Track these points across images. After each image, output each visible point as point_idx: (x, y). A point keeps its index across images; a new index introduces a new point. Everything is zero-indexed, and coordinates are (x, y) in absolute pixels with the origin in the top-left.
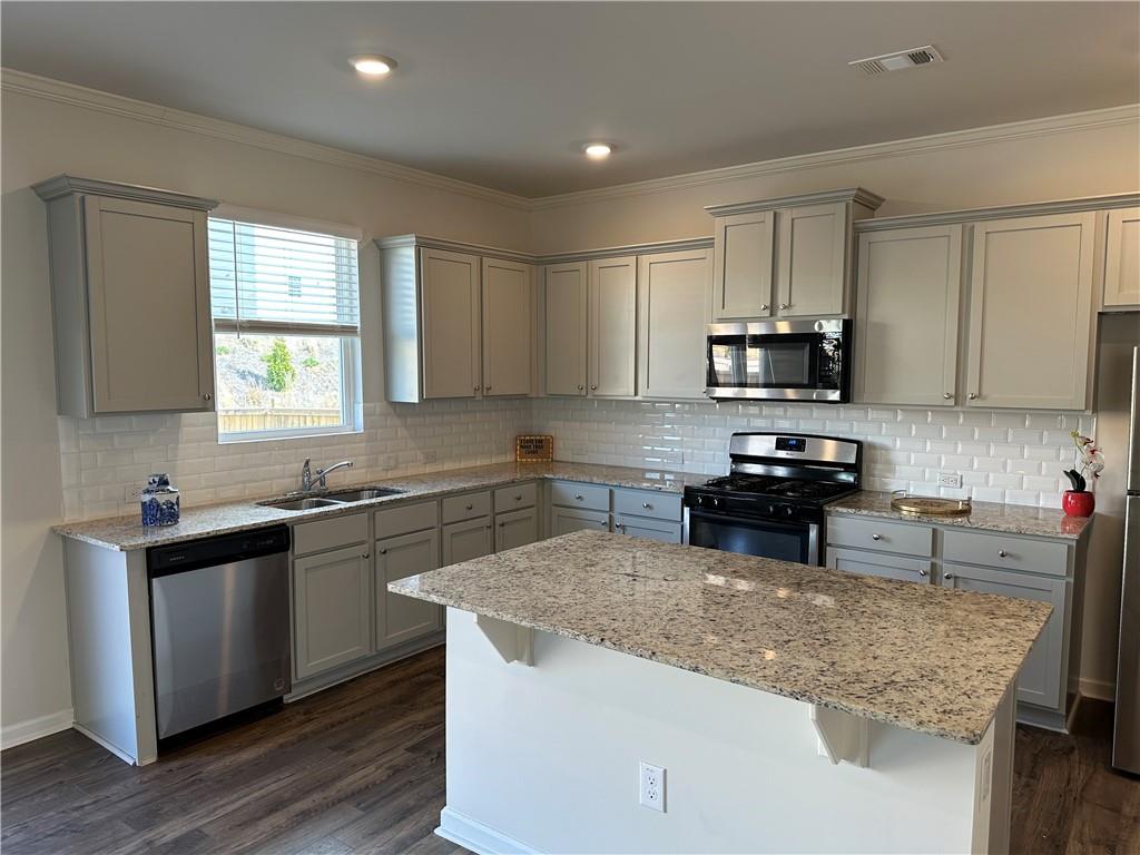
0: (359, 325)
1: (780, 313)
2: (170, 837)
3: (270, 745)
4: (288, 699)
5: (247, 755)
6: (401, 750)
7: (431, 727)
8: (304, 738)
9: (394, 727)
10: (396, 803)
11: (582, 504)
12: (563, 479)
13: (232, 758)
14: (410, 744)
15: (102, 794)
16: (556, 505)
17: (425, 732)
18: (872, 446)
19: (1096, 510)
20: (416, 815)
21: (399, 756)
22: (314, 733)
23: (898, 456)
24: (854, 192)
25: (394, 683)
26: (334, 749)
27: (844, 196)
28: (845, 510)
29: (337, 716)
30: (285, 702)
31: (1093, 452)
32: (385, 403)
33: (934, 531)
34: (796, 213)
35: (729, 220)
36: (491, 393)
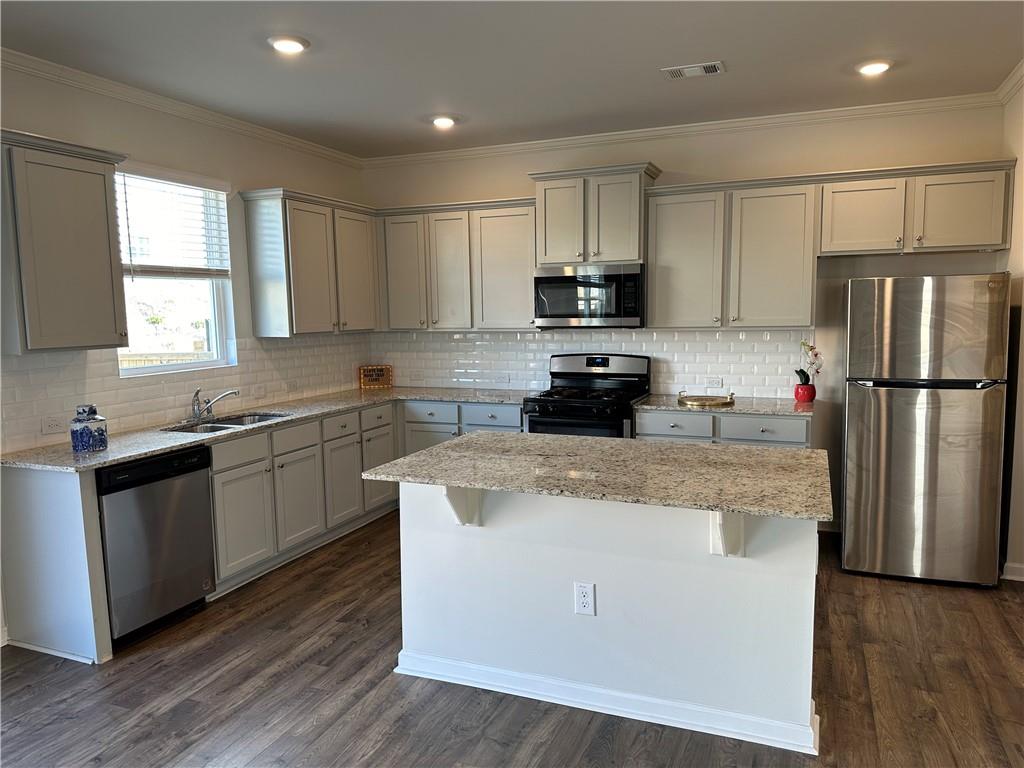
0: (230, 269)
1: (592, 259)
2: (165, 708)
3: (215, 633)
4: (210, 598)
5: (197, 643)
6: (333, 622)
7: (349, 604)
8: (241, 624)
9: (317, 607)
10: (350, 658)
11: (432, 419)
12: (416, 400)
13: (185, 646)
14: (339, 616)
15: (78, 688)
16: (408, 422)
17: (348, 607)
18: (657, 361)
19: (817, 397)
20: (372, 662)
21: (334, 626)
22: (250, 620)
23: (677, 367)
24: (646, 165)
25: (299, 577)
26: (275, 628)
27: (637, 169)
28: (648, 407)
29: (262, 606)
30: (207, 601)
31: (816, 355)
32: (253, 339)
33: (714, 417)
34: (601, 180)
35: (549, 184)
36: (347, 328)
